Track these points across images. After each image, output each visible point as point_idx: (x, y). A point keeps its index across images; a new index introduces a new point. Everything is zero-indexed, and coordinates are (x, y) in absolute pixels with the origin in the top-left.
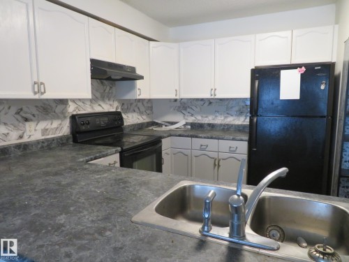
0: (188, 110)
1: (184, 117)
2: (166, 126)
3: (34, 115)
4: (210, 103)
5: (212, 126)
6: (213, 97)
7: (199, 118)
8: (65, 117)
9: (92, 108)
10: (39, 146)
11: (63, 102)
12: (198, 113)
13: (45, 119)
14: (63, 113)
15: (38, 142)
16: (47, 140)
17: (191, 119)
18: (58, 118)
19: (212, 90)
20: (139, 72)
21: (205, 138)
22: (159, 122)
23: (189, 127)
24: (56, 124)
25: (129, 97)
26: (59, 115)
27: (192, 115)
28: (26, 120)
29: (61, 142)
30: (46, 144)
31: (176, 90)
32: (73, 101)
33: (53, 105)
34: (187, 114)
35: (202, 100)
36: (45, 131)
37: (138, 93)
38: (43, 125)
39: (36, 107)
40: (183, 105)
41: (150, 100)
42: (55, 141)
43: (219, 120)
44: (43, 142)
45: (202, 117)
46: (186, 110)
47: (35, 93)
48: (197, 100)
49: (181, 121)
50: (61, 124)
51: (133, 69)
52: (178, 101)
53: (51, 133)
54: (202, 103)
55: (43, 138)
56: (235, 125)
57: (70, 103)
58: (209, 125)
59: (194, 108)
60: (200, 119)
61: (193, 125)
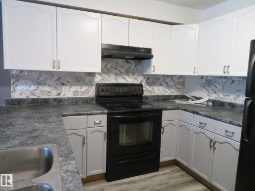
0: (212, 87)
1: (208, 93)
2: (192, 100)
3: (68, 82)
4: (233, 82)
5: (232, 106)
6: (226, 75)
7: (221, 96)
8: (92, 85)
9: (117, 80)
10: (70, 102)
11: (91, 75)
12: (220, 91)
13: (77, 85)
14: (91, 81)
15: (69, 99)
16: (76, 99)
17: (214, 97)
18: (86, 84)
19: (225, 67)
23: (211, 104)
24: (84, 88)
25: (147, 73)
27: (215, 92)
28: (63, 84)
29: (87, 101)
30: (74, 101)
33: (84, 76)
34: (211, 91)
36: (76, 92)
38: (74, 88)
40: (208, 82)
41: (181, 77)
45: (224, 95)
46: (210, 87)
49: (205, 96)
50: (88, 89)
51: (149, 50)
52: (205, 78)
53: (80, 94)
54: (224, 81)
57: (97, 75)
58: (230, 104)
59: (217, 85)
61: (214, 102)
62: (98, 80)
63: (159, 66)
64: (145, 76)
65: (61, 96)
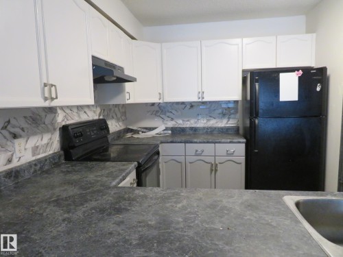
0: (168, 114)
1: (163, 121)
2: (143, 132)
3: (23, 130)
4: (192, 106)
5: (195, 130)
6: (200, 100)
7: (180, 121)
8: (55, 129)
9: (79, 116)
10: (32, 170)
11: (52, 110)
12: (179, 117)
13: (34, 134)
14: (53, 123)
16: (39, 161)
17: (171, 124)
18: (47, 130)
19: (199, 93)
21: (200, 143)
22: (135, 128)
23: (170, 132)
24: (46, 139)
25: (117, 101)
26: (50, 126)
27: (172, 119)
28: (15, 136)
31: (160, 94)
32: (62, 108)
33: (43, 114)
34: (166, 118)
35: (183, 103)
36: (35, 150)
37: (127, 97)
38: (34, 141)
39: (25, 117)
42: (48, 161)
43: (202, 123)
44: (36, 165)
45: (183, 121)
46: (165, 114)
47: (46, 99)
48: (178, 103)
49: (160, 127)
50: (51, 139)
52: (156, 105)
53: (41, 151)
54: (183, 106)
55: (34, 158)
56: (218, 128)
57: (59, 111)
58: (191, 129)
59: (174, 112)
60: (180, 123)
61: (173, 129)
62: (61, 119)
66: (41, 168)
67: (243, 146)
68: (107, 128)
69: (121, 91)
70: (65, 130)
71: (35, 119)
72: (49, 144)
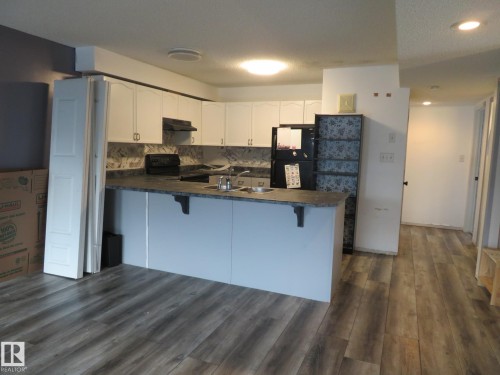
0: (233, 156)
1: (229, 161)
2: (213, 168)
3: (126, 153)
4: (250, 151)
5: (251, 169)
6: (250, 146)
7: (241, 162)
8: (143, 156)
9: (159, 150)
11: (142, 146)
12: (240, 159)
13: (132, 156)
14: (142, 152)
15: (128, 171)
16: (132, 170)
17: (234, 164)
18: (138, 156)
19: (249, 140)
20: (193, 125)
21: (241, 176)
22: (208, 165)
23: (233, 170)
24: (137, 160)
25: (186, 143)
26: (139, 154)
27: (235, 160)
28: (123, 156)
29: (139, 173)
31: (222, 139)
32: (148, 145)
33: (137, 147)
34: (231, 159)
35: (244, 148)
36: (131, 164)
37: (192, 140)
38: (130, 160)
40: (228, 152)
41: (201, 147)
42: (137, 171)
43: (256, 164)
44: (130, 171)
45: (243, 162)
46: (230, 155)
47: (135, 139)
48: (240, 147)
49: (226, 165)
50: (140, 161)
51: (189, 123)
53: (134, 166)
54: (243, 150)
55: (130, 168)
57: (146, 146)
59: (237, 154)
60: (241, 163)
61: (235, 168)
62: (146, 151)
63: (197, 139)
64: (177, 146)
65: (121, 168)
66: (132, 173)
67: (269, 180)
68: (179, 161)
69: (189, 136)
70: (148, 157)
71: (132, 149)
72: (139, 163)
